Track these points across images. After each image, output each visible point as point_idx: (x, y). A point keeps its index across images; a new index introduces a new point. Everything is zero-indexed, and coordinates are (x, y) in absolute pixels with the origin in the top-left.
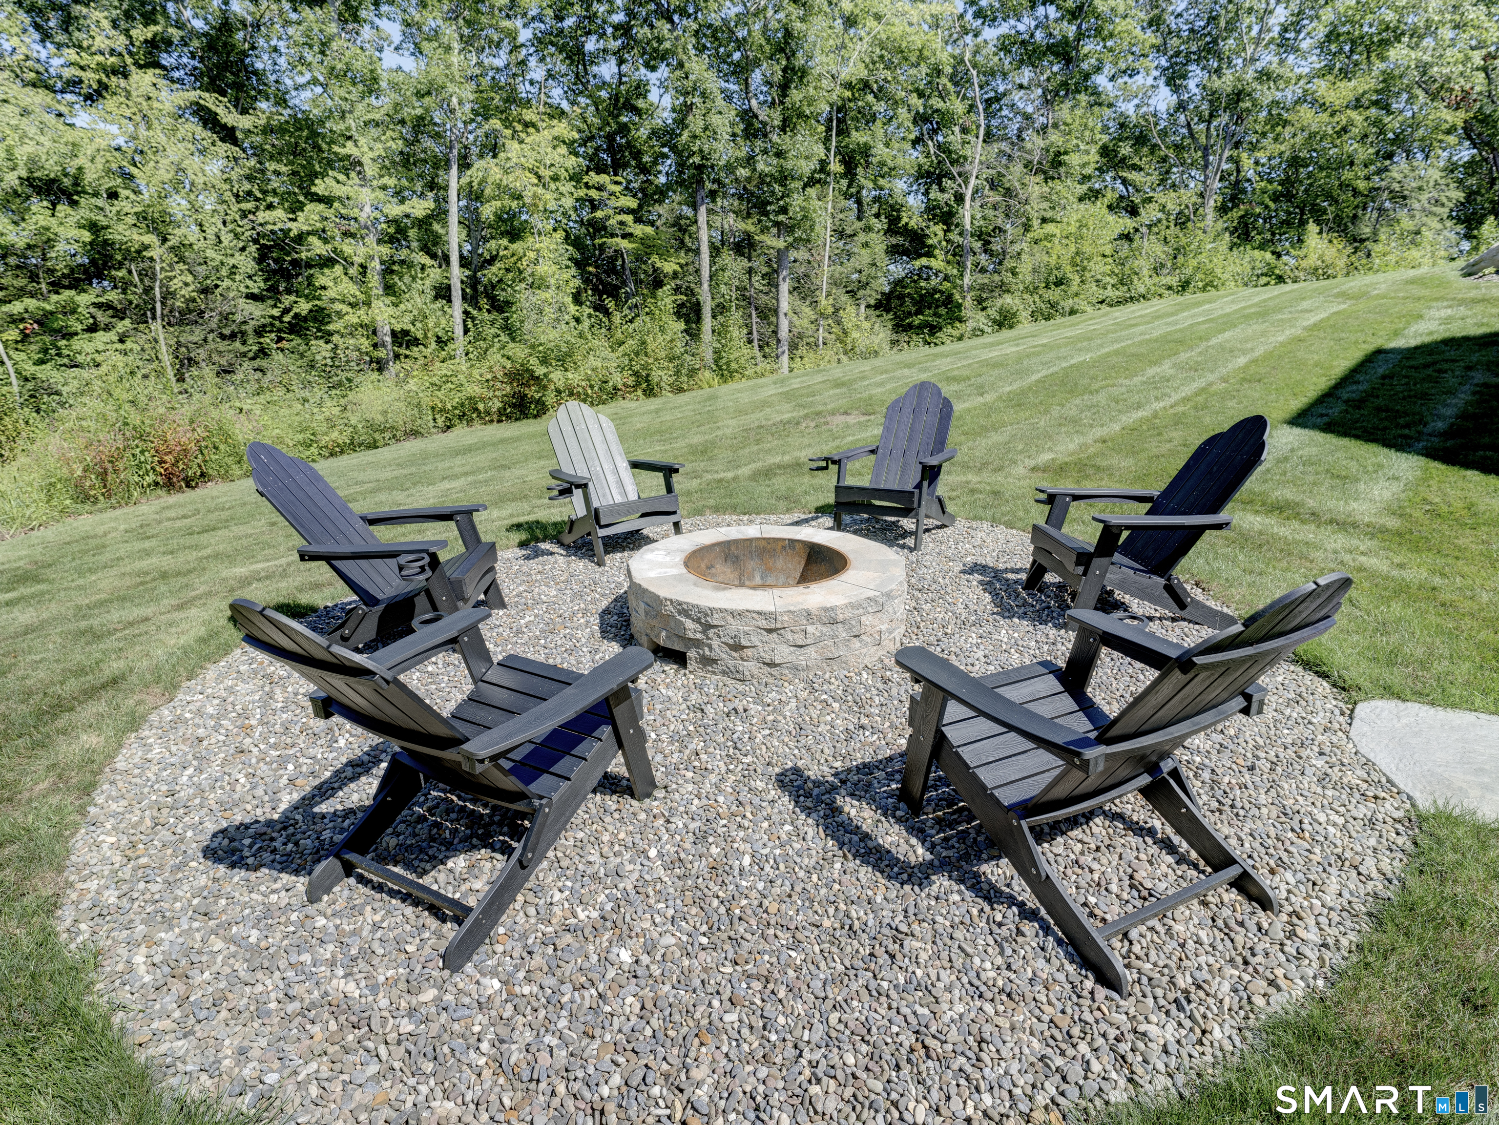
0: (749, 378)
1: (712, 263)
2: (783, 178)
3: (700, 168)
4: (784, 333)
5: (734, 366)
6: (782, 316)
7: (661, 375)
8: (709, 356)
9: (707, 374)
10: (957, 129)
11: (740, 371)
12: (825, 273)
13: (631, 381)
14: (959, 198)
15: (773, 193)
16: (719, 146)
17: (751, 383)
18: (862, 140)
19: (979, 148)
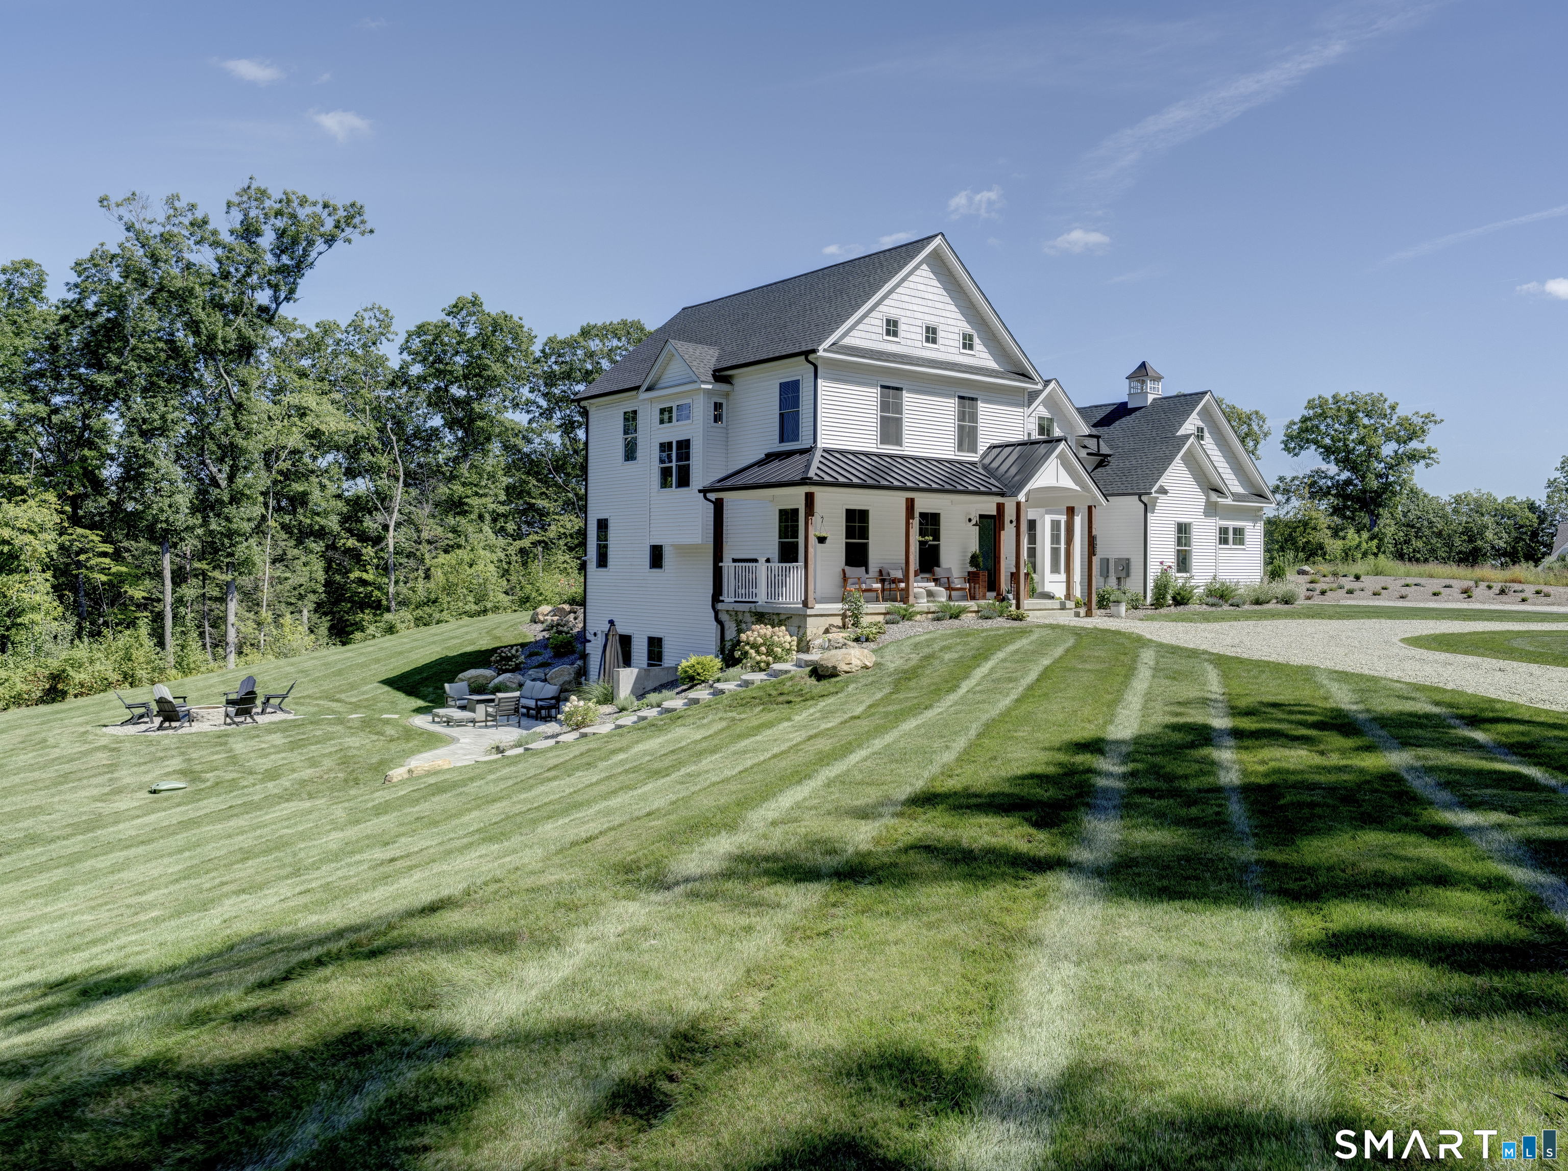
0: (203, 673)
1: (174, 592)
2: (230, 534)
3: (166, 531)
4: (232, 637)
5: (192, 666)
6: (230, 626)
7: (141, 673)
8: (171, 659)
9: (174, 671)
10: (384, 475)
11: (197, 669)
12: (266, 594)
13: (120, 678)
14: (386, 527)
15: (223, 544)
16: (181, 517)
17: (204, 676)
18: (301, 489)
19: (400, 490)
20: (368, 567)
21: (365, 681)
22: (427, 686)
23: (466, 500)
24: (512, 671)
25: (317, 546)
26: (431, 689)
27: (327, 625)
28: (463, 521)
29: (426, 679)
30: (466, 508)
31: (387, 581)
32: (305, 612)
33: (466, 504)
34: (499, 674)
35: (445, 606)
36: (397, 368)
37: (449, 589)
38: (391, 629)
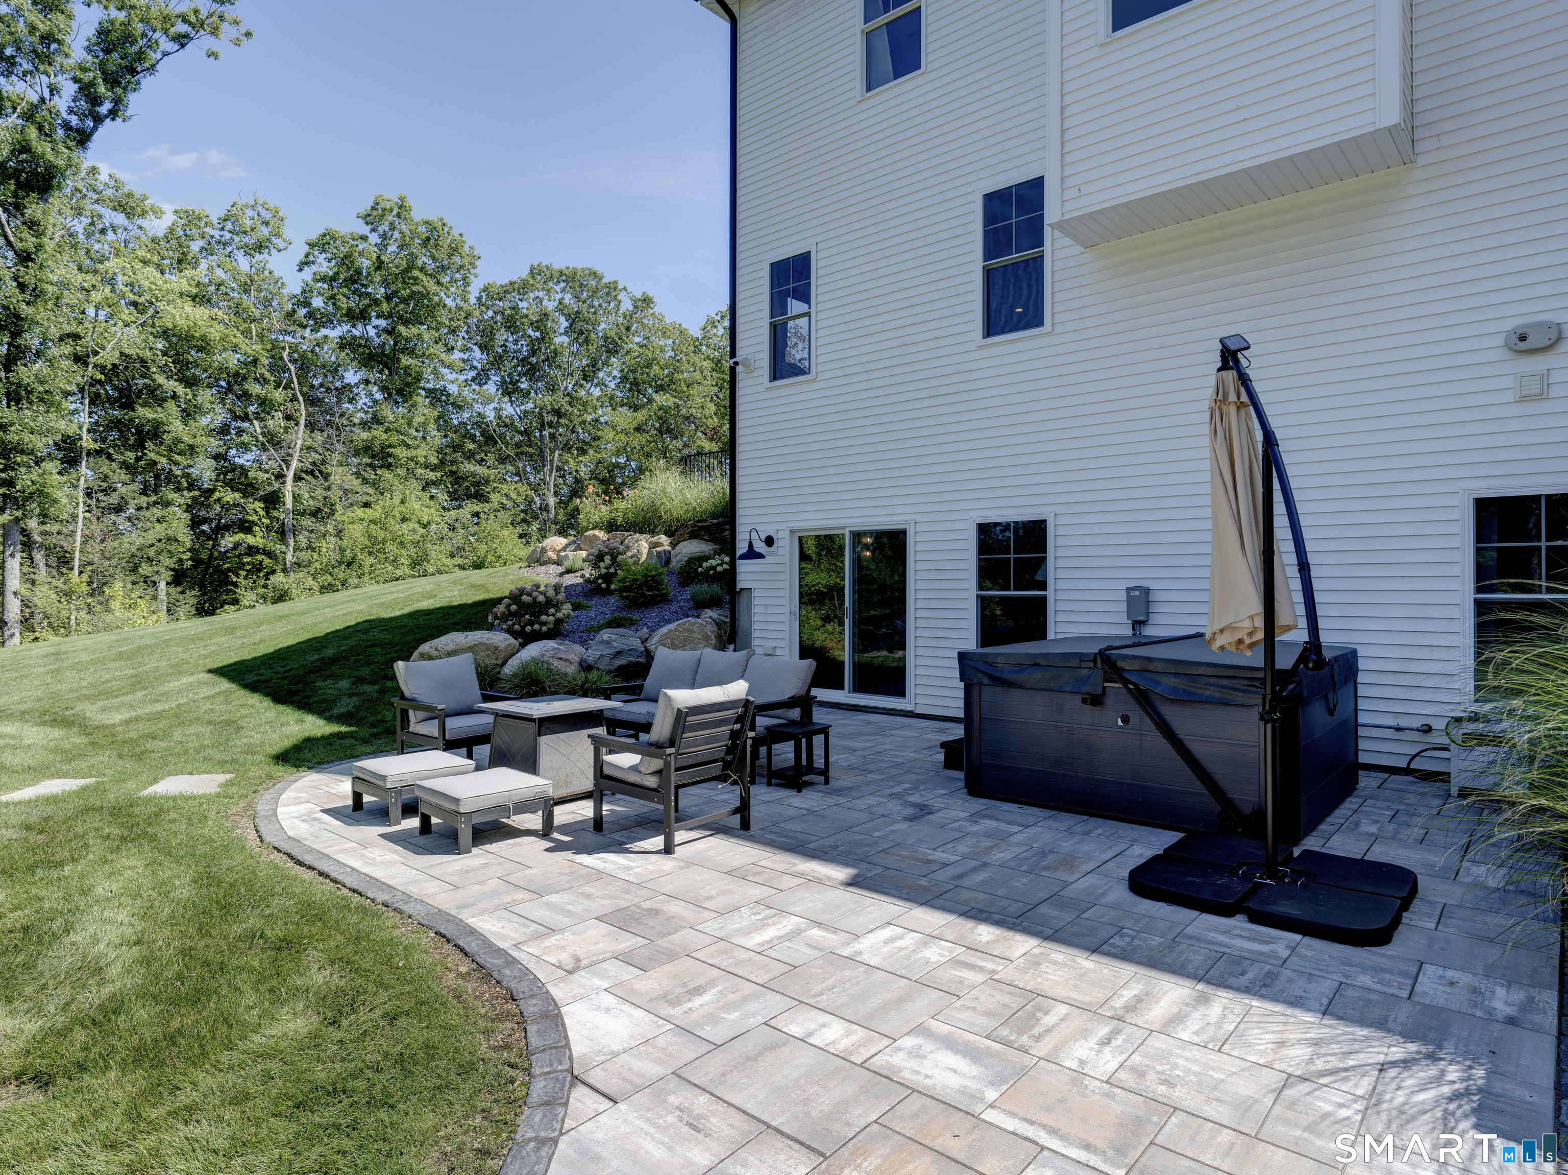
10: (278, 414)
19: (301, 434)
20: (256, 529)
21: (178, 670)
22: (335, 677)
23: (391, 450)
24: (551, 635)
25: (181, 499)
26: (344, 684)
27: (193, 601)
28: (387, 475)
29: (334, 660)
30: (391, 460)
31: (284, 548)
32: (162, 585)
33: (390, 455)
34: (523, 645)
35: (367, 569)
36: (298, 291)
37: (374, 547)
38: (281, 597)
